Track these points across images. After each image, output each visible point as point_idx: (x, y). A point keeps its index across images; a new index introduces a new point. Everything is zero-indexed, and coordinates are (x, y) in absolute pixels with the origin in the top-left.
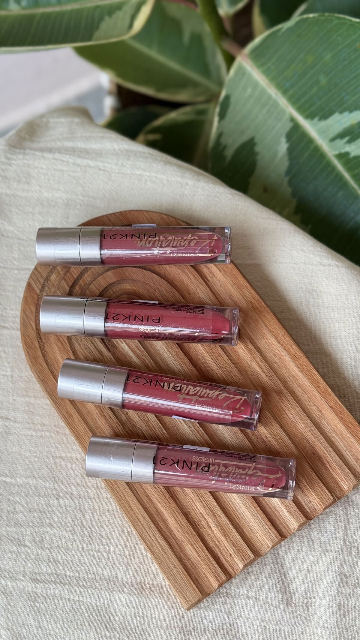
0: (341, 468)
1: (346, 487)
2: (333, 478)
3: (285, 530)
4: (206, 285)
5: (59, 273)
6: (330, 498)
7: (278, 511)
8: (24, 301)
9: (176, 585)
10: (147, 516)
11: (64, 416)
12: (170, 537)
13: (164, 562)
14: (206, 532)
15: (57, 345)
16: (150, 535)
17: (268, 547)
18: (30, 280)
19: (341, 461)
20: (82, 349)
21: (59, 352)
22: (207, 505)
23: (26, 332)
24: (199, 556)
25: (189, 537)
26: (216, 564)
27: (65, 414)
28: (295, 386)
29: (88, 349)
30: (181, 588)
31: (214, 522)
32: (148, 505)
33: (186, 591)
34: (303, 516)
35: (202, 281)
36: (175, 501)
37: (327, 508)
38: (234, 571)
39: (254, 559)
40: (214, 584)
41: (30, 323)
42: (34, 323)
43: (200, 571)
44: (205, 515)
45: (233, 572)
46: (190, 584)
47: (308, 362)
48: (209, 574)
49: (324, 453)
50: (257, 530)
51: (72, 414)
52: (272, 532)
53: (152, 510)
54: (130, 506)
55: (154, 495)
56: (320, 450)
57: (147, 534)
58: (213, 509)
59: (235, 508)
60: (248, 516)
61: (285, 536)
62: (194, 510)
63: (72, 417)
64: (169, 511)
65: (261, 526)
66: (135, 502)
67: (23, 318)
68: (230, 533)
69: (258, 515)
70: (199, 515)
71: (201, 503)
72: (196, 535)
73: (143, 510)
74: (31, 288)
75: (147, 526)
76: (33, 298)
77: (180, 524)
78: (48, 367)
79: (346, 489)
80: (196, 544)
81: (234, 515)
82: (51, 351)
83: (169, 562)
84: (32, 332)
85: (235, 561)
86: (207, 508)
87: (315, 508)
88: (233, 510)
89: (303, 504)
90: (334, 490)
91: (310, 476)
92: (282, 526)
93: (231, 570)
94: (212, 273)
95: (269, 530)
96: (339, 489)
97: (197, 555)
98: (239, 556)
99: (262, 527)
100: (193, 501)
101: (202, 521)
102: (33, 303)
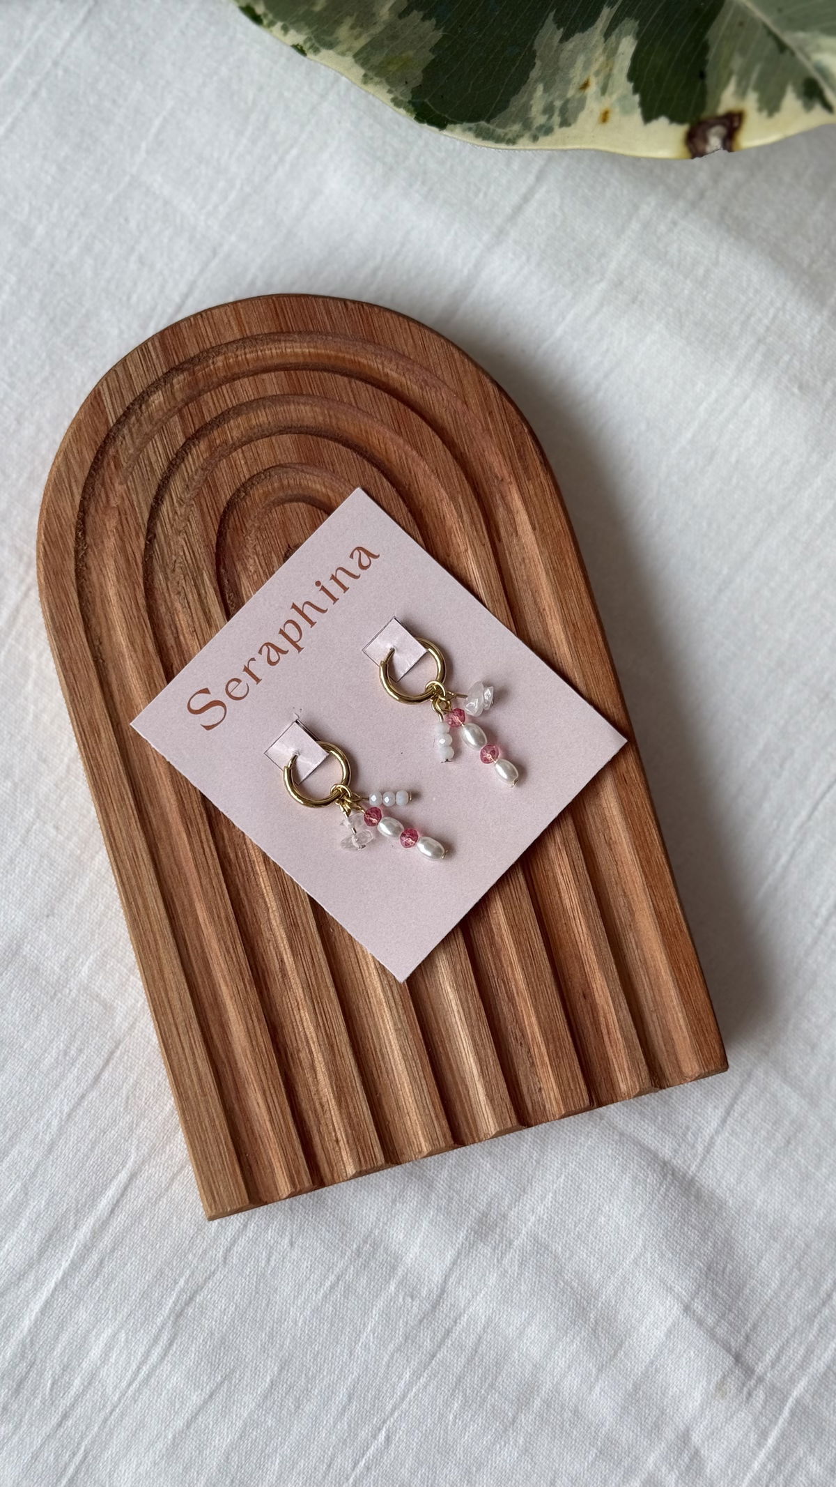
0: (629, 1046)
1: (623, 1087)
2: (605, 1058)
3: (467, 1130)
4: (491, 550)
5: (173, 393)
6: (583, 1099)
7: (466, 1086)
8: (72, 430)
9: (204, 1164)
10: (191, 1003)
11: (82, 726)
12: (223, 1062)
13: (195, 1108)
14: (302, 1077)
15: (115, 561)
16: (185, 1045)
17: (420, 1152)
18: (102, 385)
19: (634, 1031)
20: (168, 589)
21: (115, 579)
22: (324, 1024)
23: (55, 504)
24: (271, 1120)
25: (263, 1078)
26: (301, 1150)
27: (85, 722)
28: (600, 842)
29: (183, 594)
30: (211, 1172)
31: (326, 1064)
32: (199, 980)
33: (220, 1183)
34: (513, 1115)
35: (487, 537)
36: (260, 993)
37: (569, 1115)
38: (332, 1175)
39: (382, 1166)
40: (282, 1188)
41: (70, 486)
42: (81, 491)
43: (262, 1151)
44: (314, 1043)
45: (329, 1176)
46: (234, 1171)
47: (647, 801)
48: (278, 1164)
49: (607, 1002)
50: (409, 1109)
51: (101, 727)
52: (440, 1125)
53: (205, 993)
54: (161, 970)
55: (219, 964)
56: (601, 993)
57: (177, 1039)
58: (333, 1037)
59: (381, 1050)
60: (403, 1076)
61: (462, 1141)
62: (294, 1024)
63: (99, 735)
64: (241, 1010)
65: (420, 1104)
66: (176, 965)
67: (59, 470)
68: (352, 1099)
69: (423, 1082)
70: (301, 1038)
71: (313, 1015)
72: (280, 1077)
73: (186, 987)
74: (99, 404)
75: (183, 1024)
76: (96, 432)
77: (254, 1043)
78: (80, 603)
79: (622, 1090)
80: (274, 1095)
81: (373, 1063)
82: (98, 568)
83: (205, 1114)
84: (70, 513)
85: (342, 1157)
86: (323, 1031)
87: (545, 1107)
88: (376, 1054)
89: (525, 1089)
90: (598, 1084)
91: (559, 1039)
92: (463, 1119)
93: (327, 1170)
94: (513, 523)
95: (434, 1118)
96: (608, 1086)
97: (267, 1118)
98: (355, 1151)
99: (421, 1109)
100: (298, 1005)
101: (304, 1052)
102: (93, 444)
